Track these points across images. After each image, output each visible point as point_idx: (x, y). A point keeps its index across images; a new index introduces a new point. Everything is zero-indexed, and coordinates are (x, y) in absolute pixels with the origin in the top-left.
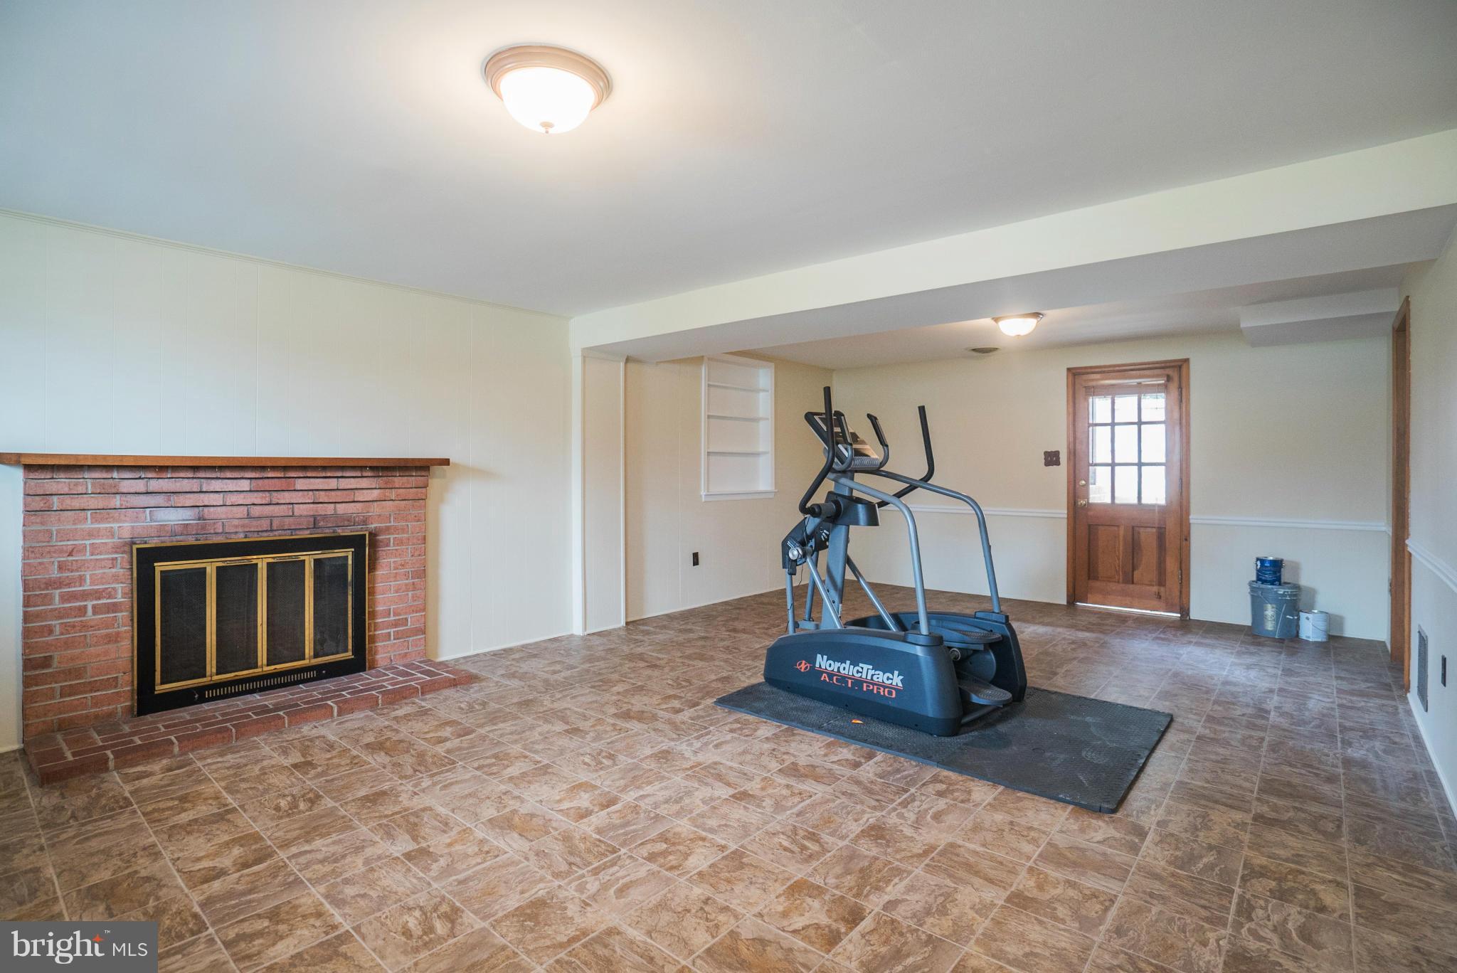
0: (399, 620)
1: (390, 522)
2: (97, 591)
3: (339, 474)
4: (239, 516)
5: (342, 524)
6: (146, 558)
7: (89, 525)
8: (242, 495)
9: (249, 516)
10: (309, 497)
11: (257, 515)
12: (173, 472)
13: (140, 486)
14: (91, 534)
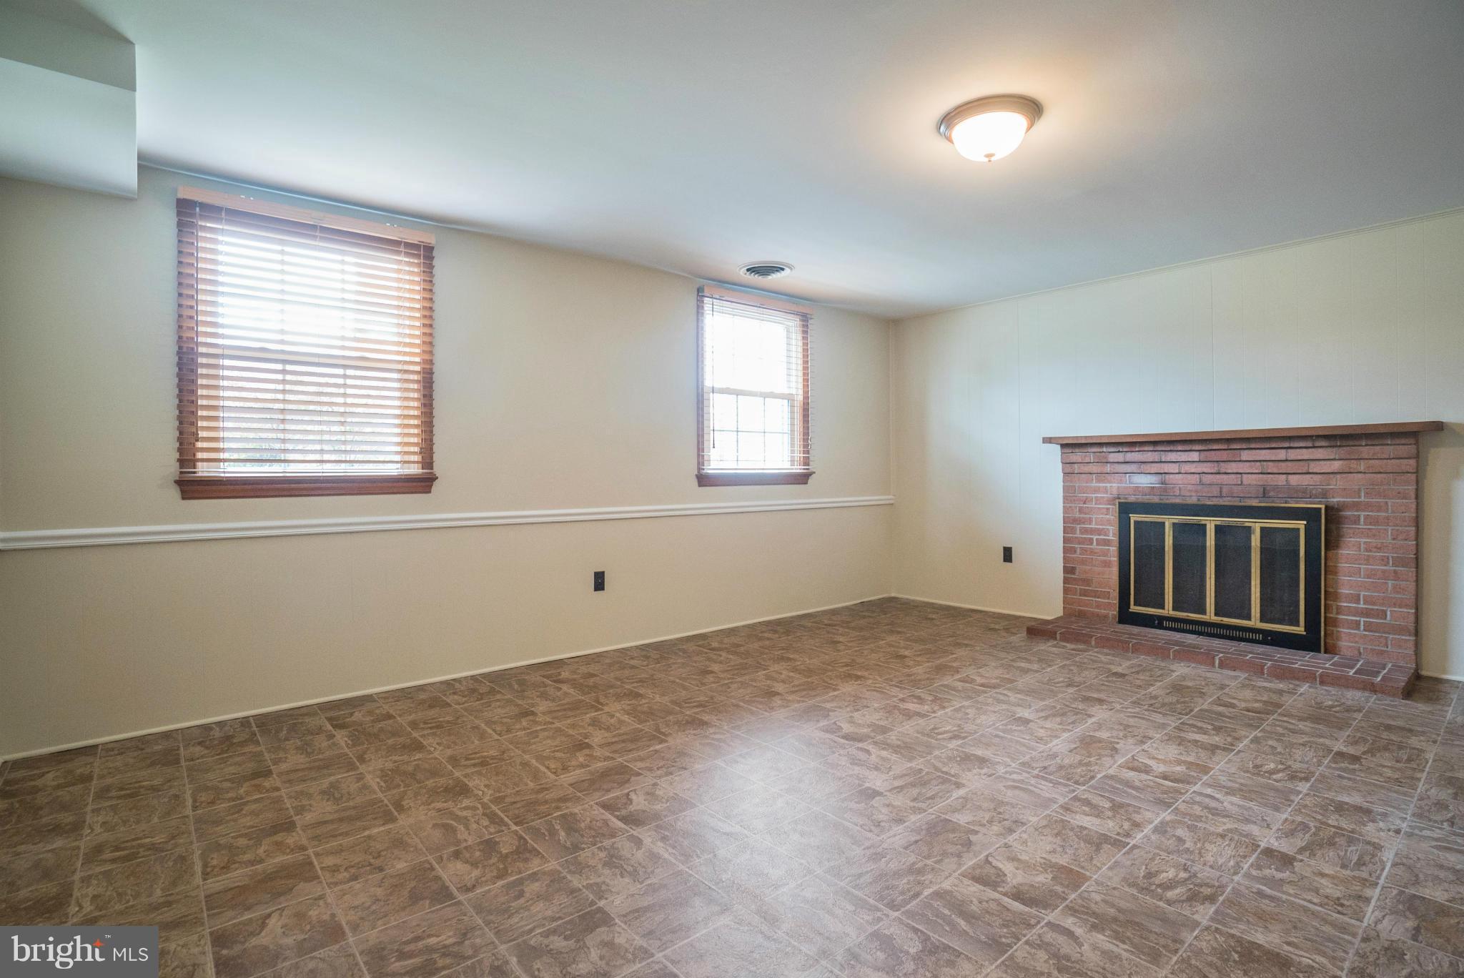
0: (1372, 609)
1: (1360, 497)
2: (1098, 529)
3: (1287, 445)
4: (1193, 482)
5: (1295, 495)
6: (1125, 509)
7: (1094, 484)
8: (1195, 465)
9: (1201, 483)
10: (1257, 468)
11: (1208, 482)
12: (1140, 446)
13: (1120, 457)
14: (1096, 490)
